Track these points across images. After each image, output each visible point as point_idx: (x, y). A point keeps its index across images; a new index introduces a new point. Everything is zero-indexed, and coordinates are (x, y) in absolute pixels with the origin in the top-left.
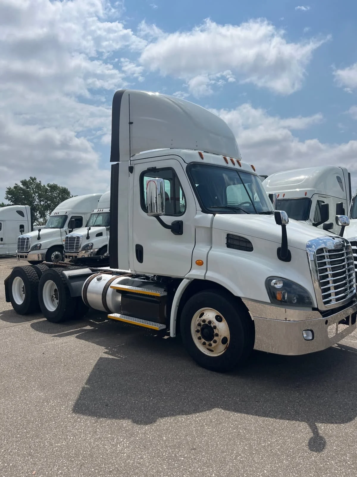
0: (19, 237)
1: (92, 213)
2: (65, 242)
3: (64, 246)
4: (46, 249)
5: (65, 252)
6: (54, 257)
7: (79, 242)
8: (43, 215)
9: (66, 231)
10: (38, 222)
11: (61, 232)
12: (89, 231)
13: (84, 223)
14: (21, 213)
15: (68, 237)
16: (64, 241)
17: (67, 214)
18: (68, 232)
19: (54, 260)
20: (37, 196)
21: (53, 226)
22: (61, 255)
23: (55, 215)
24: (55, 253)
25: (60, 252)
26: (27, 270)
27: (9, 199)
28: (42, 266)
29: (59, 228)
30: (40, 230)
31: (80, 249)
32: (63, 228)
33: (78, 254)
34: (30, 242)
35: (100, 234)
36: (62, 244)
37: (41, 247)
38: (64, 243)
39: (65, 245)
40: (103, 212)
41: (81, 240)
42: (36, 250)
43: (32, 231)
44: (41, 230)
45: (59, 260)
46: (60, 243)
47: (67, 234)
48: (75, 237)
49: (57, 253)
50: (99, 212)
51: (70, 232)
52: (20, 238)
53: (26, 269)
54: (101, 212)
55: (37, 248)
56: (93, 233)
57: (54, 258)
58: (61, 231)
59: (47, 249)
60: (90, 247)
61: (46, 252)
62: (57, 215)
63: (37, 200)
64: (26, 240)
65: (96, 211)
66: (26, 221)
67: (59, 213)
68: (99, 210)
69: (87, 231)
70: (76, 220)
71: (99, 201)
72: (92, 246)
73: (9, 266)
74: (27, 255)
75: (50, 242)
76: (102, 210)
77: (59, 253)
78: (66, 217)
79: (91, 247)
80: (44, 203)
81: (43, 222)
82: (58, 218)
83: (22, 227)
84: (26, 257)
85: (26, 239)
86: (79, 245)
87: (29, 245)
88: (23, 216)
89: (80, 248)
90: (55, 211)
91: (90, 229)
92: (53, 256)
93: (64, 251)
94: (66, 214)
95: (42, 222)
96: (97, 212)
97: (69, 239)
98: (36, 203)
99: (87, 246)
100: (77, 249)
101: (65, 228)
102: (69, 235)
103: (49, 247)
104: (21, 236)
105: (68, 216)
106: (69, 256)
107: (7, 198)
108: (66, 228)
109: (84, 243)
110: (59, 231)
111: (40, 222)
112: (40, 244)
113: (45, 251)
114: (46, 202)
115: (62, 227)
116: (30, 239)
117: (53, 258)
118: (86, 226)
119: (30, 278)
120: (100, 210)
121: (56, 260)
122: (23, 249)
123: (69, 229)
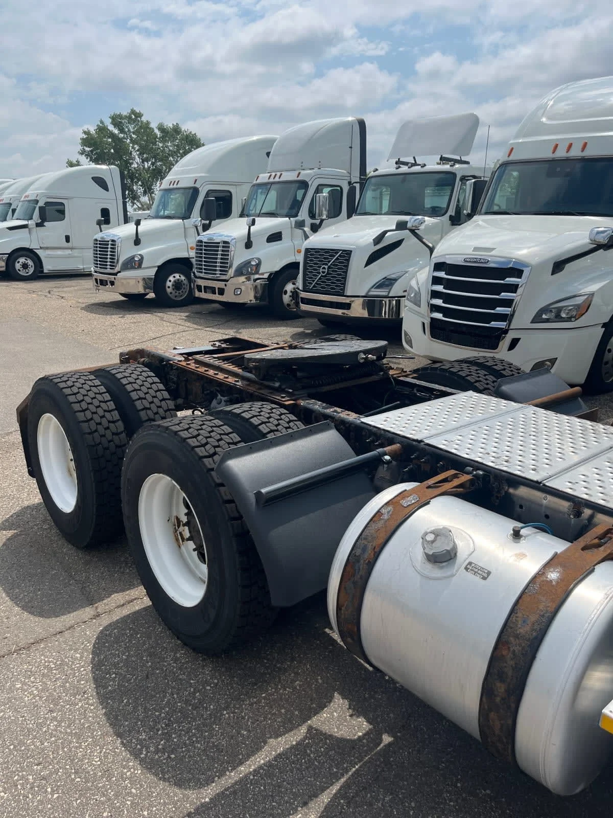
0: (95, 238)
1: (255, 182)
2: (194, 251)
3: (193, 261)
4: (155, 267)
5: (196, 277)
6: (173, 285)
7: (228, 255)
8: (148, 190)
9: (196, 227)
10: (140, 202)
11: (184, 228)
12: (252, 228)
13: (236, 207)
14: (101, 182)
15: (201, 241)
16: (192, 248)
17: (197, 185)
18: (200, 229)
19: (174, 292)
20: (138, 150)
21: (167, 213)
22: (186, 282)
23: (171, 186)
24: (174, 277)
25: (185, 276)
26: (75, 390)
27: (86, 155)
28: (129, 371)
29: (179, 218)
30: (138, 223)
31: (231, 272)
32: (190, 218)
33: (226, 285)
34: (118, 249)
35: (275, 237)
36: (187, 256)
37: (142, 262)
38: (192, 254)
39: (196, 260)
40: (282, 179)
41: (233, 249)
42: (133, 268)
43: (125, 224)
44: (142, 223)
45: (182, 292)
46: (184, 255)
47: (199, 234)
48: (219, 243)
49: (177, 276)
50: (272, 180)
51: (206, 228)
52: (96, 240)
53: (70, 383)
54: (277, 179)
55: (133, 264)
56: (260, 233)
57: (171, 288)
58: (186, 227)
59: (157, 269)
60: (254, 268)
61: (154, 274)
62: (175, 186)
63: (138, 160)
64: (109, 246)
65: (264, 178)
66: (112, 199)
67: (178, 181)
68: (271, 175)
69: (248, 227)
70: (218, 199)
71: (268, 154)
72: (258, 265)
73: (80, 301)
74: (113, 280)
75: (161, 252)
76: (278, 174)
77: (183, 278)
78: (195, 191)
79: (256, 268)
80: (149, 165)
81: (148, 202)
82: (178, 195)
83: (105, 213)
84: (112, 283)
85: (110, 243)
86: (227, 263)
87: (116, 257)
88: (107, 189)
89: (231, 266)
90: (171, 177)
91: (253, 223)
92: (169, 284)
93: (194, 273)
94: (195, 185)
95: (146, 204)
96: (266, 180)
97: (205, 246)
98: (135, 165)
99: (247, 263)
100: (224, 271)
101: (193, 218)
102: (205, 236)
103: (160, 263)
104: (99, 236)
105: (200, 189)
106: (204, 286)
107: (82, 153)
108: (196, 218)
109: (239, 257)
110: (179, 224)
111: (143, 204)
112: (140, 255)
113: (152, 273)
114: (153, 164)
115: (186, 216)
116: (118, 243)
117: (169, 287)
118: (242, 215)
119: (89, 434)
120: (273, 174)
121: (176, 292)
122: (104, 266)
123: (203, 222)
